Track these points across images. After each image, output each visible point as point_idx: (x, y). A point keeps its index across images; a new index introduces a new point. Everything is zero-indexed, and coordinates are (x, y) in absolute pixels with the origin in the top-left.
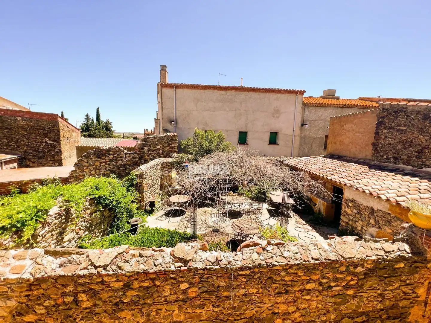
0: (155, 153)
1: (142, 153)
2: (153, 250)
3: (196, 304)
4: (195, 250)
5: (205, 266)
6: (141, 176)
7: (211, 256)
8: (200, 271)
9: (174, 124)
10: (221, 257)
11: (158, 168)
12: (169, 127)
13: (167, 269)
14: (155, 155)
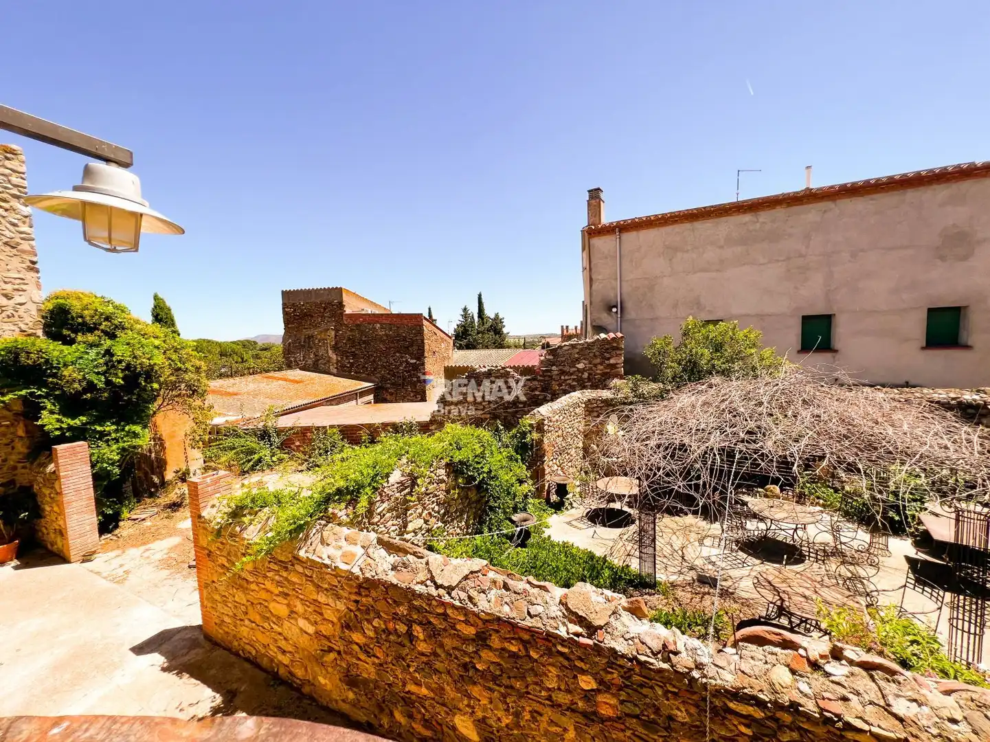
0: (574, 379)
1: (547, 378)
2: (529, 582)
4: (613, 608)
5: (636, 654)
6: (540, 427)
7: (656, 634)
8: (621, 662)
9: (617, 312)
10: (675, 643)
11: (577, 410)
12: (605, 319)
13: (551, 630)
14: (575, 383)
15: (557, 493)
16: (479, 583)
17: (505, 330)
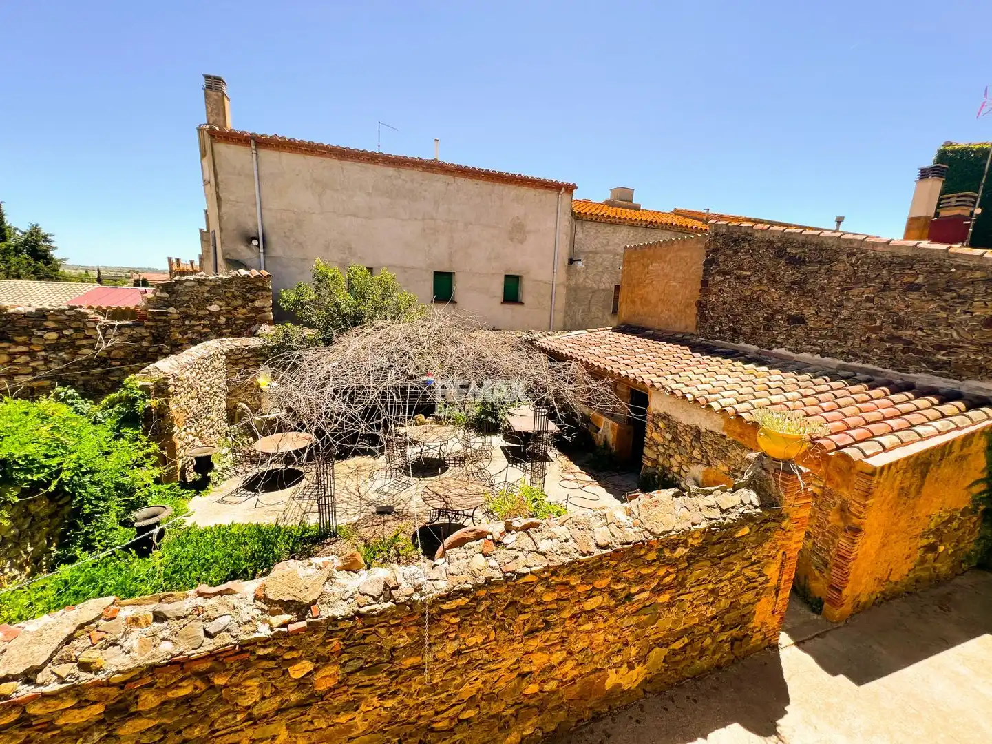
0: (205, 326)
1: (160, 324)
2: (201, 595)
3: (336, 704)
4: (327, 574)
5: (356, 609)
6: (161, 389)
7: (371, 580)
8: (341, 625)
9: (258, 246)
10: (395, 579)
11: (216, 364)
12: (244, 252)
13: (246, 638)
14: (206, 330)
15: (196, 469)
16: (101, 635)
17: (56, 255)
